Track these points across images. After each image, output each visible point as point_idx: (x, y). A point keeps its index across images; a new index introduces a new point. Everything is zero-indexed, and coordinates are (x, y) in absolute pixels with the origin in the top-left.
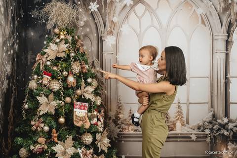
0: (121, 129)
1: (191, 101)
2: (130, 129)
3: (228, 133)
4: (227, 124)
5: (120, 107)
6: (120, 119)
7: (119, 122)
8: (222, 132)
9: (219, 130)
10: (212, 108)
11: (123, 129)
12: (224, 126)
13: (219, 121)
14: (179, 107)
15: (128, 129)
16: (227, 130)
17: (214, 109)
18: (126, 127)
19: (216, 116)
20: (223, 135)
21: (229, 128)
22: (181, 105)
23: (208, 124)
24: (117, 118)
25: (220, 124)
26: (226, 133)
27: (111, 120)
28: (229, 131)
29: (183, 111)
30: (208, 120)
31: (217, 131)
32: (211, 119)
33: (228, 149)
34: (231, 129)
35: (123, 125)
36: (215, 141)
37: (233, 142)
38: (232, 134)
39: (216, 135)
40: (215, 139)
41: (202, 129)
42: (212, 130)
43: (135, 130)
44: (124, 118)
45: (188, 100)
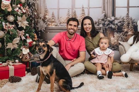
0: (47, 25)
1: (90, 6)
2: (53, 25)
3: (115, 27)
4: (114, 21)
5: (46, 11)
6: (47, 18)
7: (46, 20)
8: (110, 26)
9: (109, 24)
10: (104, 10)
11: (48, 25)
12: (111, 22)
13: (108, 19)
14: (83, 10)
15: (52, 25)
16: (114, 24)
17: (106, 11)
18: (50, 23)
19: (107, 16)
20: (111, 28)
21: (115, 23)
22: (84, 9)
23: (101, 21)
24: (45, 18)
25: (109, 21)
26: (113, 26)
27: (41, 19)
28: (115, 25)
29: (85, 13)
30: (101, 18)
31: (107, 25)
32: (103, 18)
33: (114, 37)
34: (117, 24)
35: (48, 22)
36: (106, 32)
37: (117, 32)
38: (117, 27)
39: (106, 28)
40: (106, 30)
41: (97, 24)
42: (104, 24)
43: (56, 26)
44: (49, 18)
45: (89, 6)
